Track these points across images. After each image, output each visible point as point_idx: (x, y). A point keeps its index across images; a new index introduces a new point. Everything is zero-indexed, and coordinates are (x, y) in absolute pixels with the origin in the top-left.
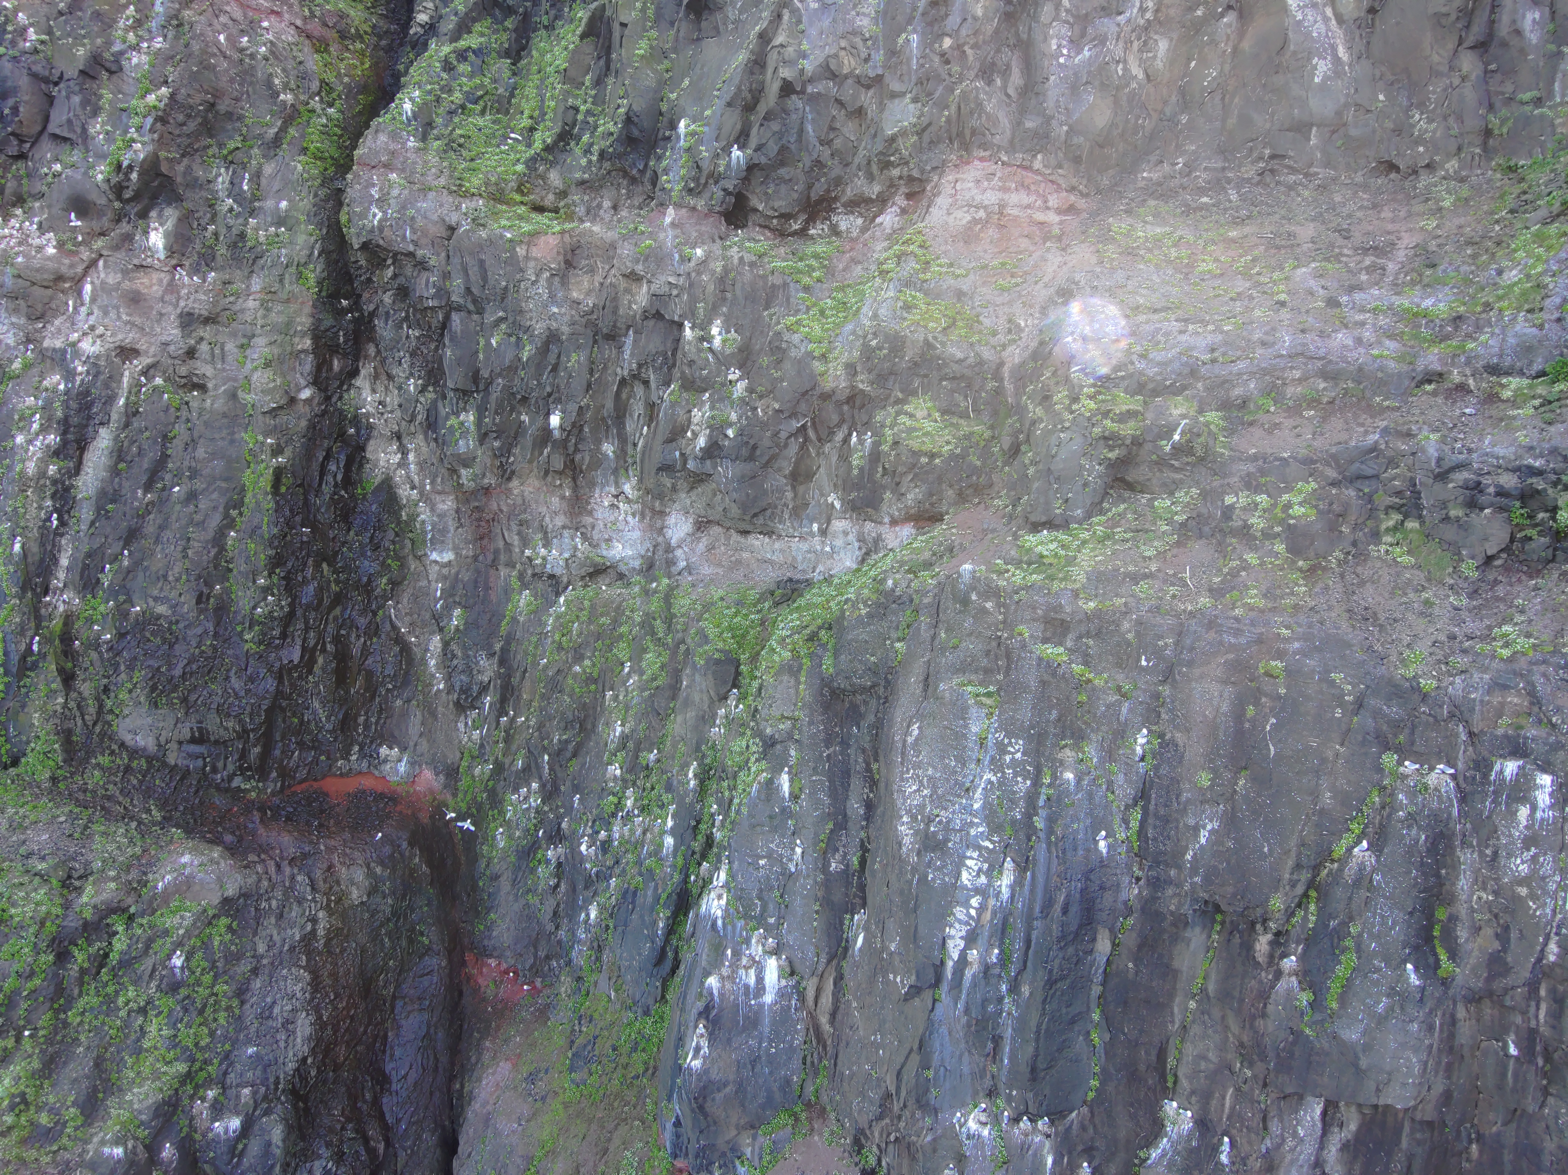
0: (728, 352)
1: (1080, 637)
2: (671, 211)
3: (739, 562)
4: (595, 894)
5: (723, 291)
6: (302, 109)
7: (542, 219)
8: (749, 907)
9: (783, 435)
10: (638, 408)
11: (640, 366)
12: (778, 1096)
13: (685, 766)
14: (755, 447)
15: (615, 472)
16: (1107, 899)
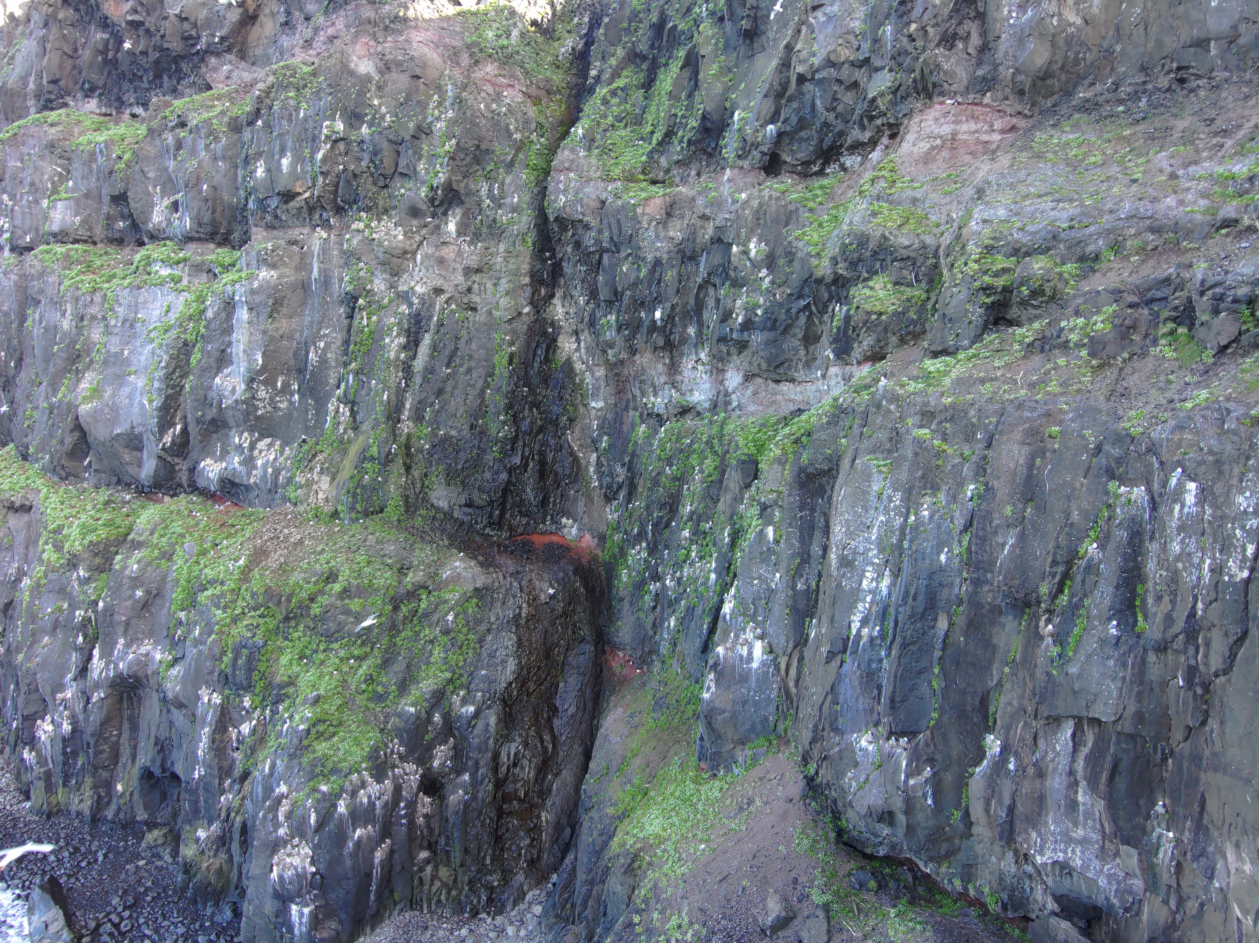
0: (759, 258)
1: (941, 422)
2: (728, 171)
3: (774, 402)
4: (674, 611)
5: (758, 219)
6: (526, 141)
7: (654, 188)
8: (746, 609)
9: (794, 311)
10: (711, 303)
11: (709, 275)
12: (759, 727)
13: (725, 528)
14: (775, 321)
15: (696, 345)
16: (945, 593)
